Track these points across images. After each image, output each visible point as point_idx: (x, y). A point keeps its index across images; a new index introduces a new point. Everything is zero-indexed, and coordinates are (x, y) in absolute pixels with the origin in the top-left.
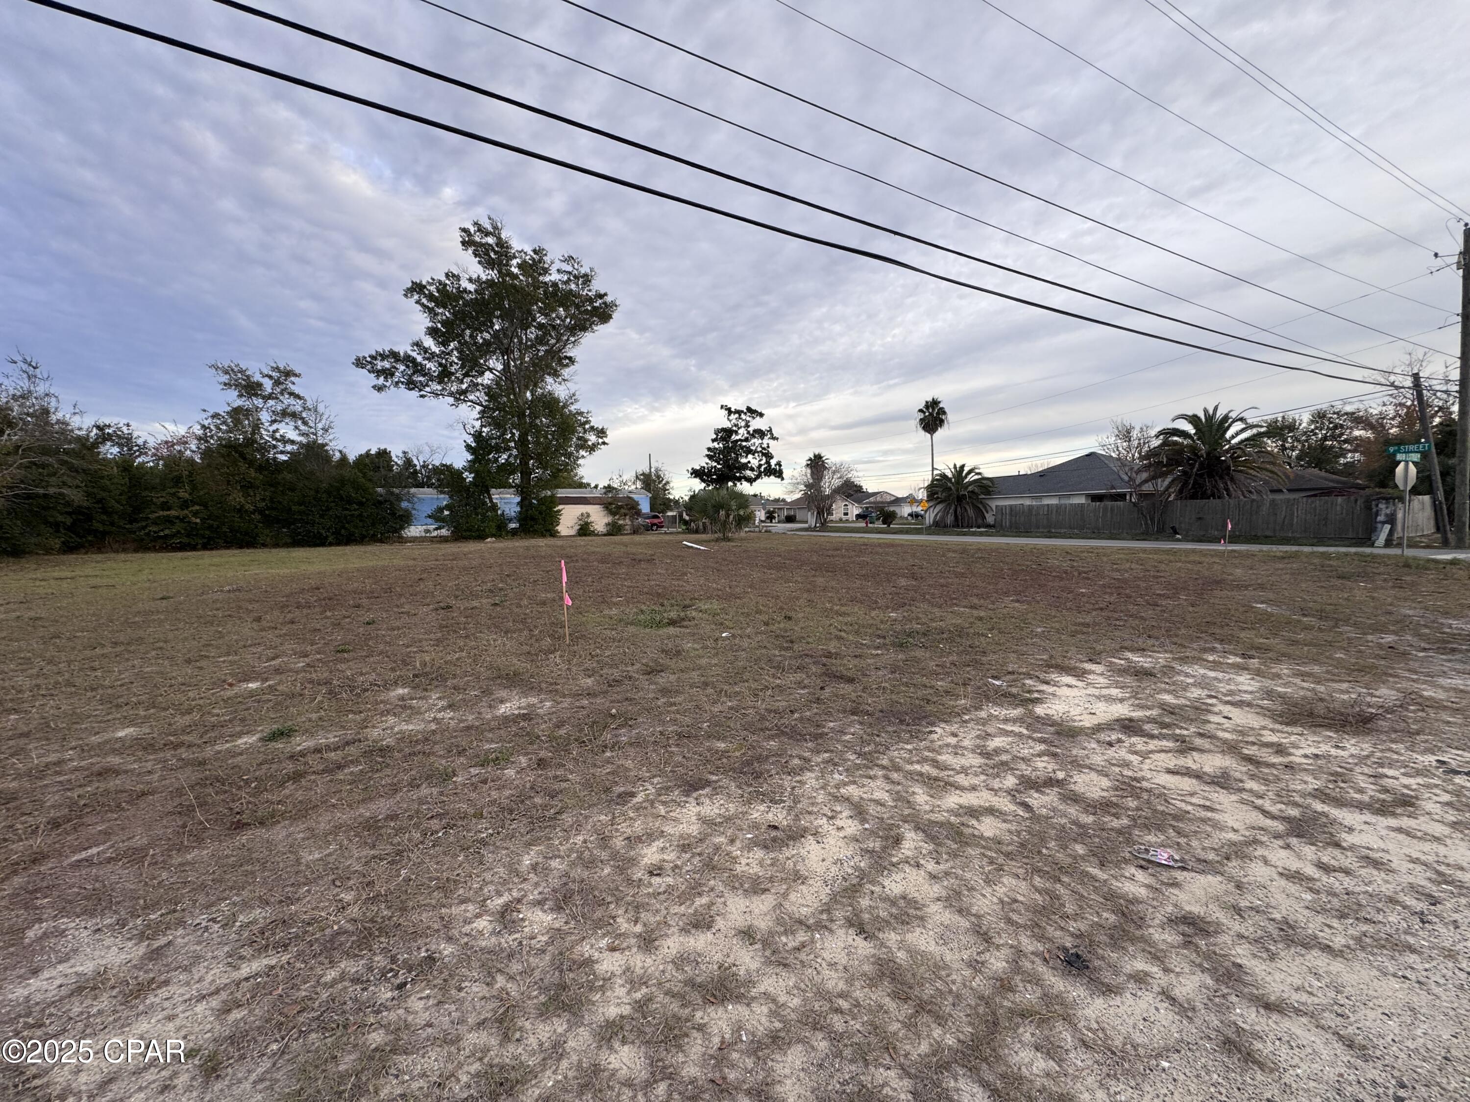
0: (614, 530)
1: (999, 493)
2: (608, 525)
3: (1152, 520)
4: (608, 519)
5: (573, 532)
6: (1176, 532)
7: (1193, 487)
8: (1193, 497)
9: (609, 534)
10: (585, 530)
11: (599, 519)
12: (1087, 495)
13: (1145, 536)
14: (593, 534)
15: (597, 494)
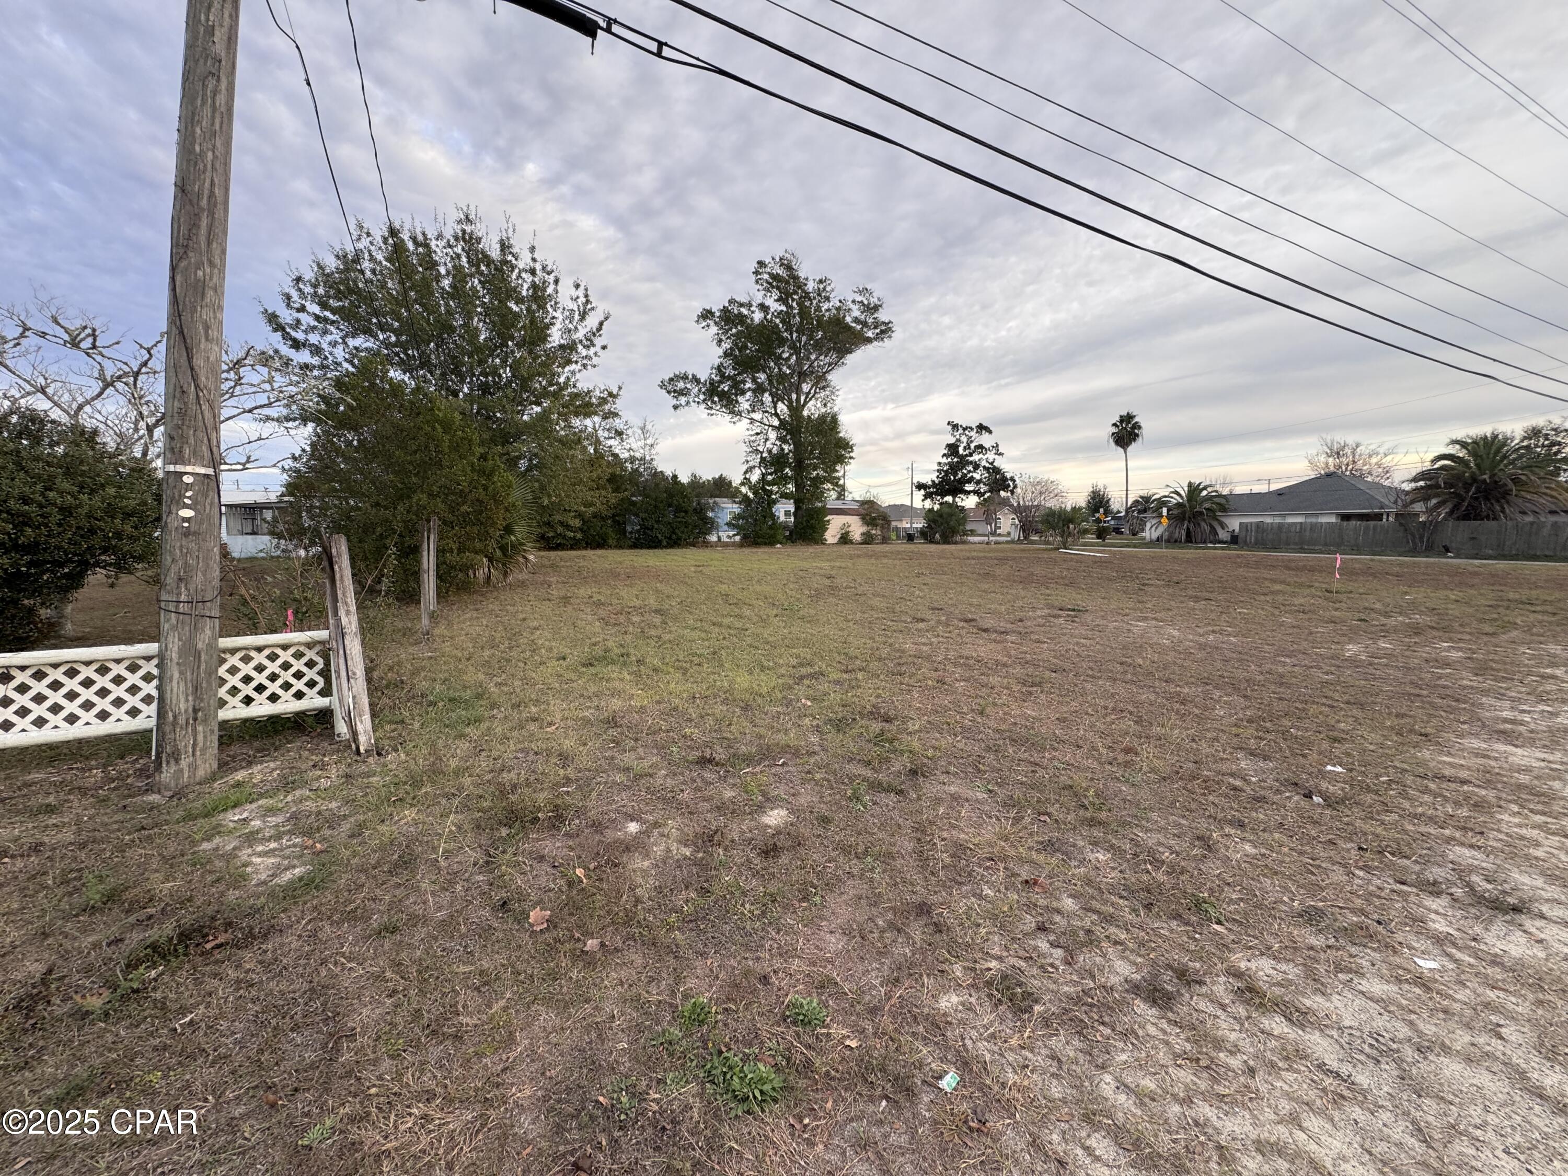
0: (868, 539)
1: (1235, 510)
2: (863, 534)
3: (1421, 538)
4: (864, 529)
5: (835, 540)
6: (1448, 550)
7: (1467, 509)
8: (1466, 517)
9: (864, 543)
10: (845, 539)
11: (857, 529)
12: (1338, 514)
13: (1414, 552)
14: (851, 542)
15: (855, 506)
